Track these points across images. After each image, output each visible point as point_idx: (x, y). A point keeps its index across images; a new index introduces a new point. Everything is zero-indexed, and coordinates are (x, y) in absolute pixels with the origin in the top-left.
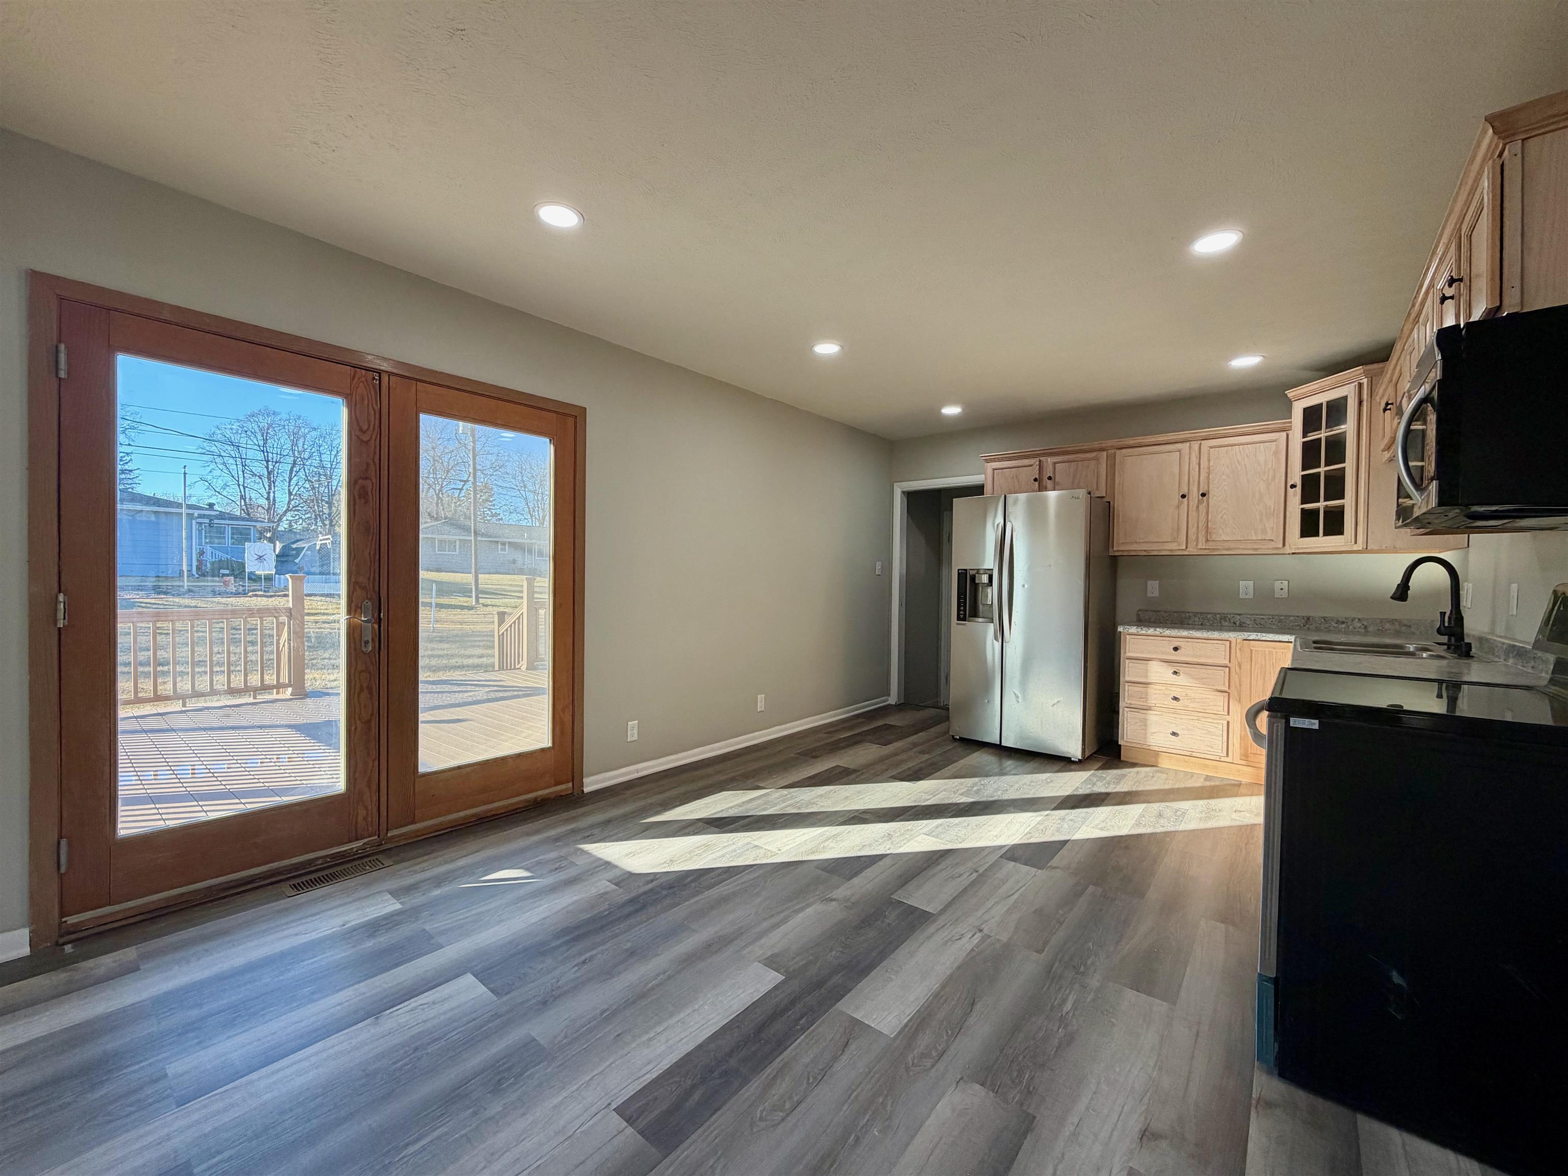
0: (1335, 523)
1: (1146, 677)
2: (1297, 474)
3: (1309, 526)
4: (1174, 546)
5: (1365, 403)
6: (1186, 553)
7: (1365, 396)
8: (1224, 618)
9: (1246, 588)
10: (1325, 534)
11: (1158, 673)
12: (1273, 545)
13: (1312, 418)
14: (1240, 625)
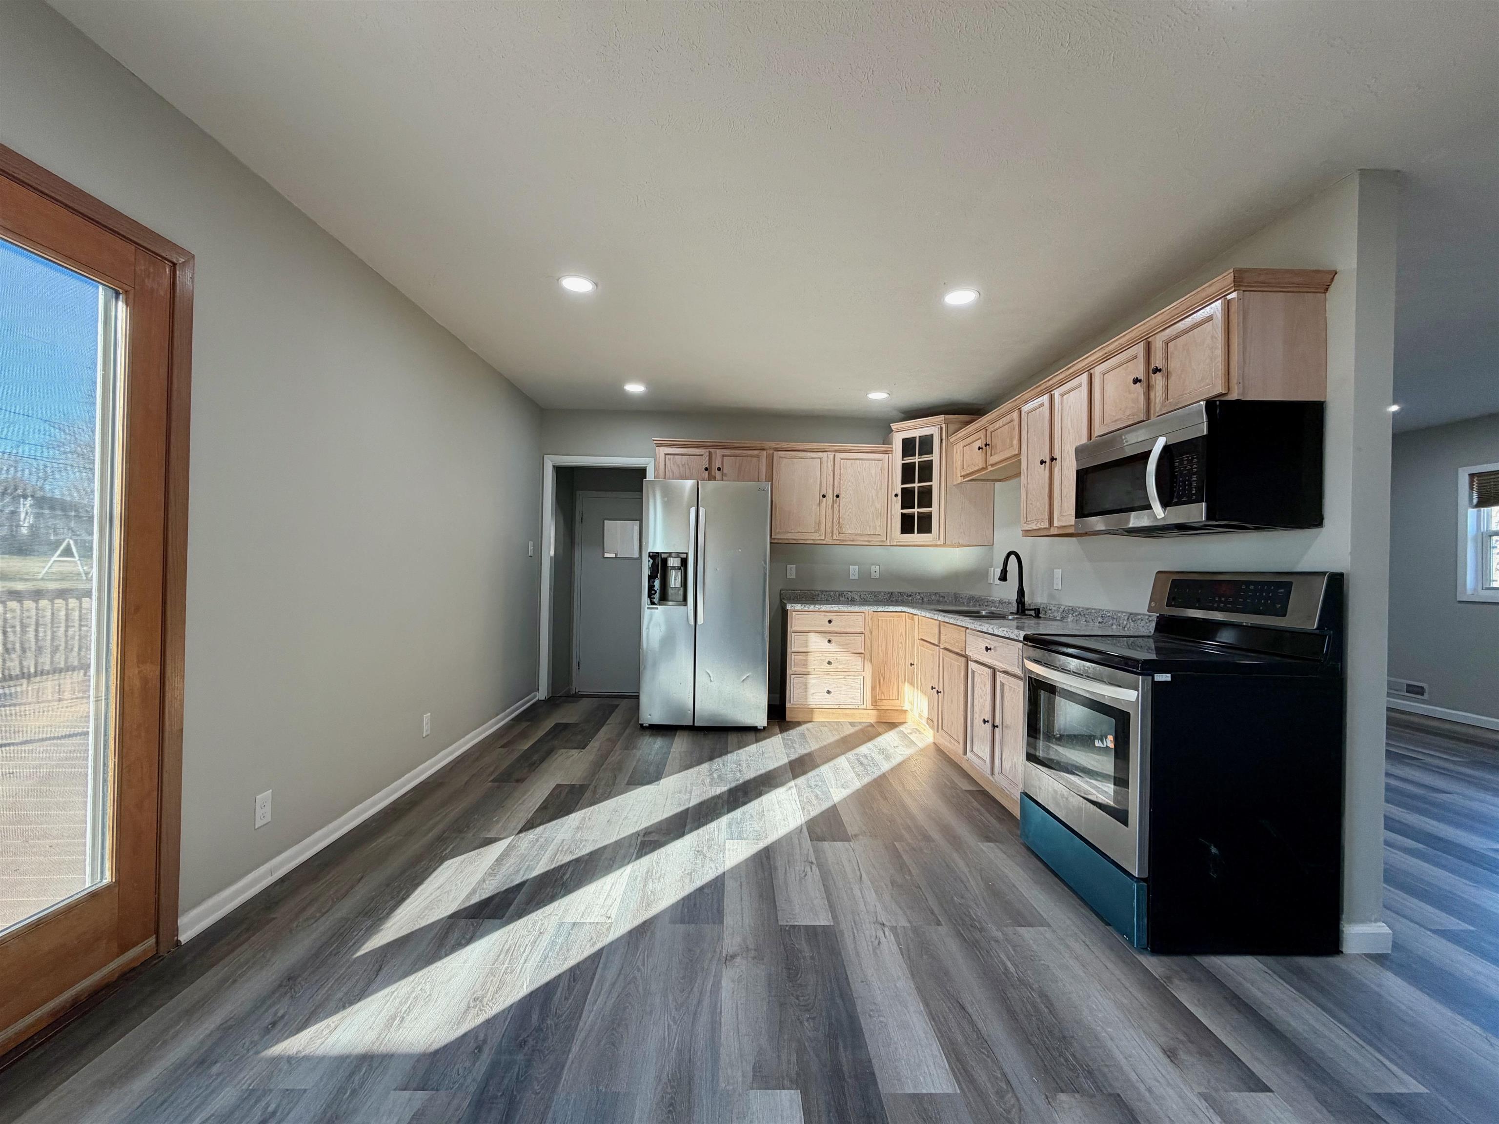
0: (925, 525)
1: (807, 646)
2: (898, 487)
3: (907, 525)
4: (816, 536)
5: (944, 441)
6: (824, 542)
7: (944, 437)
8: (841, 594)
9: (854, 571)
10: (918, 532)
11: (816, 643)
12: (879, 538)
13: (908, 446)
14: (852, 600)
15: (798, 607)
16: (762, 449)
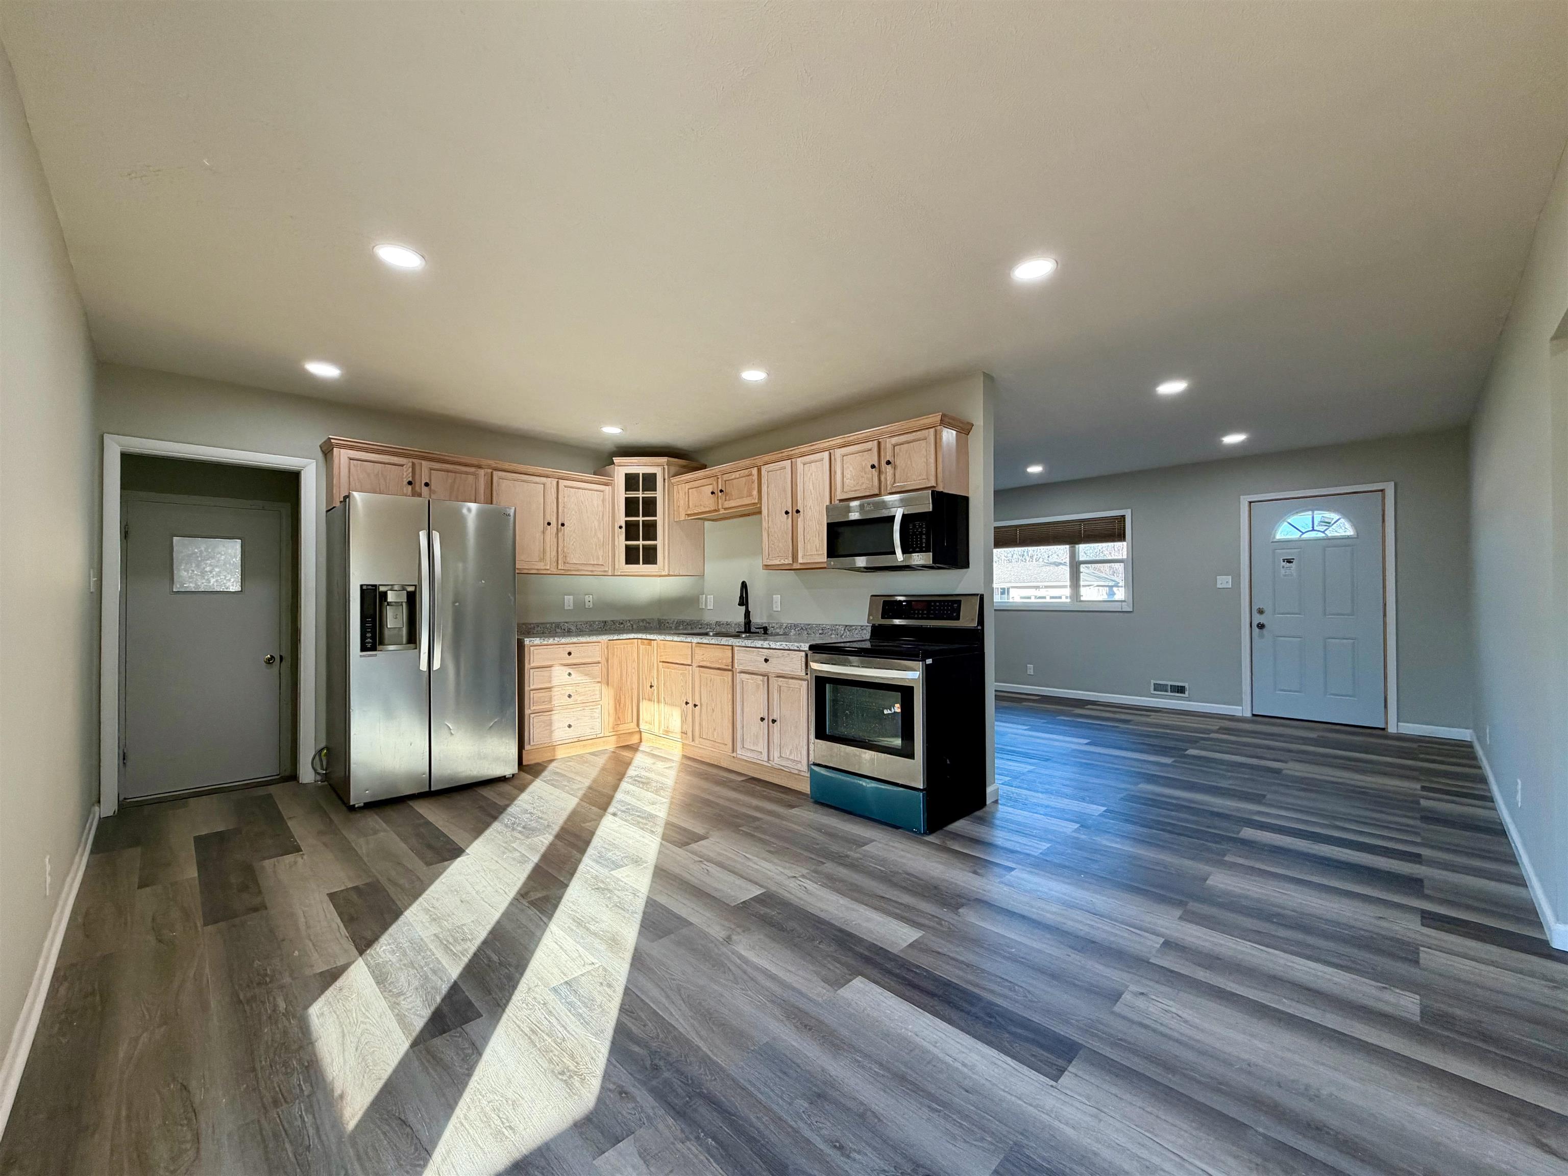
0: (650, 556)
2: (622, 519)
3: (631, 556)
4: (541, 566)
5: (666, 481)
6: (549, 572)
7: (666, 477)
8: (558, 625)
9: (569, 601)
10: (643, 564)
12: (602, 569)
13: (631, 481)
14: (569, 632)
15: (537, 641)
16: (479, 467)
